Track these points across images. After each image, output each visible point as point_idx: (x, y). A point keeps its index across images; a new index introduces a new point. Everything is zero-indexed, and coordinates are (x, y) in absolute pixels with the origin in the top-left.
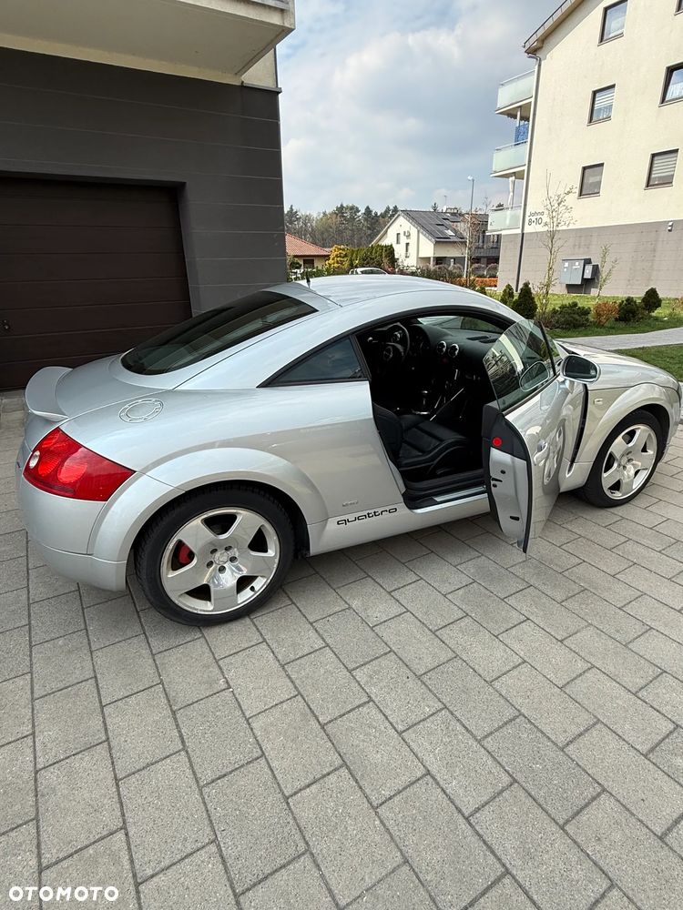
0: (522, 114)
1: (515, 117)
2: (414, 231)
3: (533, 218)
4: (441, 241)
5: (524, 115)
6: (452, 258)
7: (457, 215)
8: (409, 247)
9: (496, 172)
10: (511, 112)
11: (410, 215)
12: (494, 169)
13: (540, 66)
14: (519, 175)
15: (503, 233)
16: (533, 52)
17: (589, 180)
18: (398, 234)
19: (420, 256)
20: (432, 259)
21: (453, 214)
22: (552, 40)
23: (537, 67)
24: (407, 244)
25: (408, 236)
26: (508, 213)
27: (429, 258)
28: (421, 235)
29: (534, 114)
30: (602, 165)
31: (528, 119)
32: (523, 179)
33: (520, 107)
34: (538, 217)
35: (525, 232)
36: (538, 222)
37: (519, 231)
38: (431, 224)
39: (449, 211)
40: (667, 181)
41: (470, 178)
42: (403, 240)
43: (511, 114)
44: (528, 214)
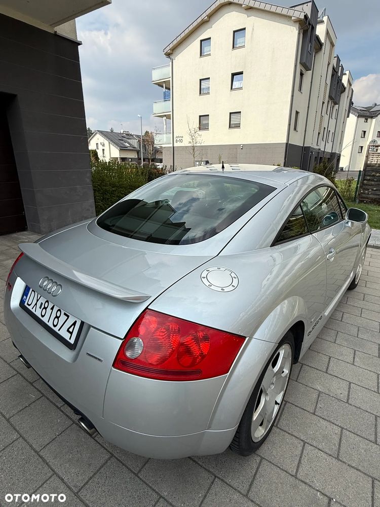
0: (166, 86)
1: (163, 87)
2: (106, 142)
3: (178, 139)
4: (123, 149)
5: (167, 86)
6: (130, 158)
7: (129, 136)
8: (105, 152)
9: (155, 114)
10: (160, 84)
11: (103, 133)
12: (154, 112)
13: (172, 62)
14: (168, 117)
15: (163, 146)
16: (168, 55)
17: (203, 122)
18: (97, 144)
19: (112, 157)
20: (119, 159)
21: (127, 134)
22: (178, 51)
23: (171, 63)
24: (103, 150)
25: (103, 145)
26: (165, 135)
27: (117, 158)
28: (111, 145)
29: (173, 87)
30: (208, 115)
31: (169, 89)
32: (170, 119)
33: (164, 82)
34: (181, 139)
35: (175, 146)
36: (181, 141)
37: (171, 145)
38: (116, 139)
39: (124, 133)
40: (238, 126)
41: (139, 115)
42: (101, 147)
43: (160, 85)
44: (175, 137)
